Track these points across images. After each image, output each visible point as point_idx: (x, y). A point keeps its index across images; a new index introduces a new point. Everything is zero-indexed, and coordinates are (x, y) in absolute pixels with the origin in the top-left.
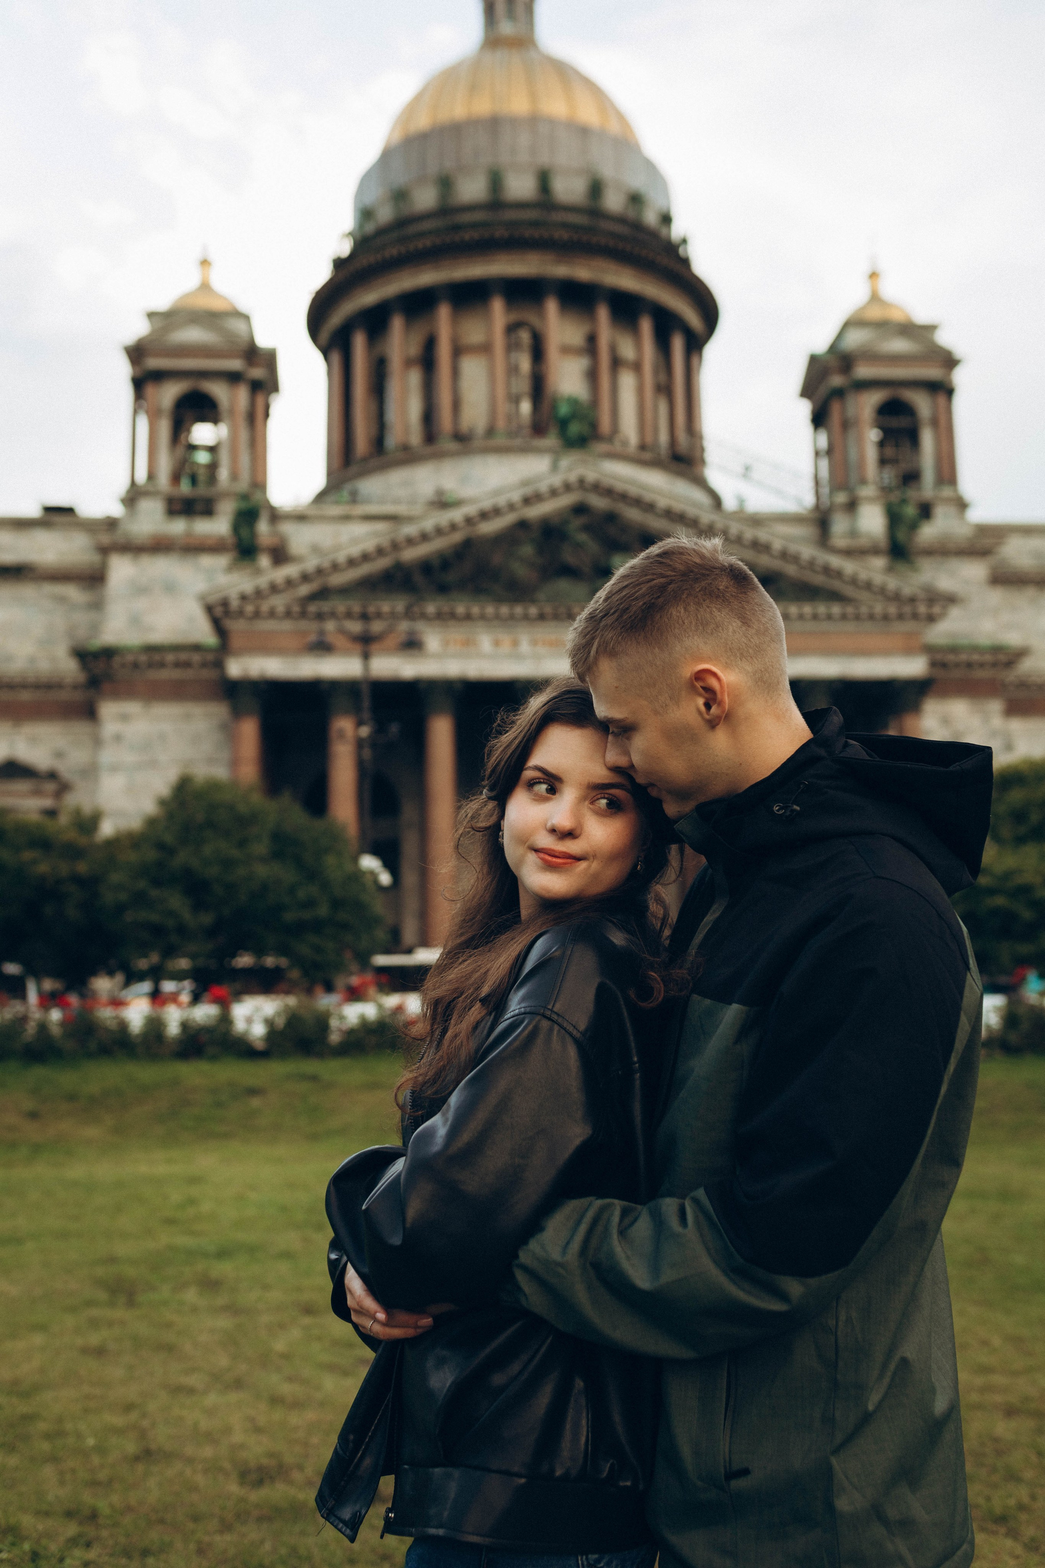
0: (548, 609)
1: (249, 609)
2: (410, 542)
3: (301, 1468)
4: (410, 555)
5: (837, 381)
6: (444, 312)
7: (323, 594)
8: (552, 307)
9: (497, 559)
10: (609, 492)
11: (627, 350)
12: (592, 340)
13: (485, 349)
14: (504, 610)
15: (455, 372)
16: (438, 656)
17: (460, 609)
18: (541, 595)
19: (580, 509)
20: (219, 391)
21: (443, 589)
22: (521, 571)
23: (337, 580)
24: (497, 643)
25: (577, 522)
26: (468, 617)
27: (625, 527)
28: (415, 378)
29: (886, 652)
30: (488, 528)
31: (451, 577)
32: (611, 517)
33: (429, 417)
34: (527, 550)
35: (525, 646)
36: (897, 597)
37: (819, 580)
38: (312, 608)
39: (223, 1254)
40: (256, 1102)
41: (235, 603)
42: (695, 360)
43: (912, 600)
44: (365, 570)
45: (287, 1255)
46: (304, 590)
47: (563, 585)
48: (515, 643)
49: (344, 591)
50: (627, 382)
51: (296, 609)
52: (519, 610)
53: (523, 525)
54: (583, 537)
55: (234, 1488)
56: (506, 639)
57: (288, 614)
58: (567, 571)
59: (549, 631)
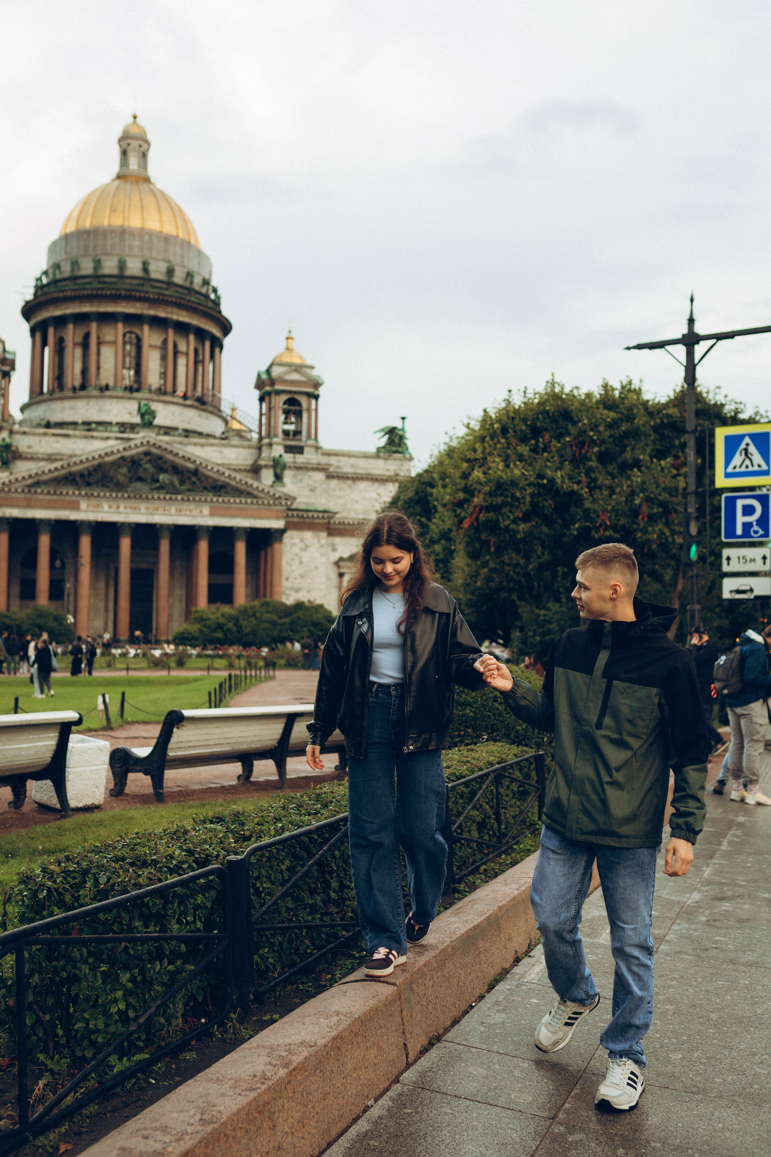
0: (132, 496)
1: (6, 489)
2: (75, 464)
4: (74, 469)
6: (94, 325)
7: (38, 484)
8: (146, 328)
9: (112, 473)
10: (160, 448)
11: (182, 347)
12: (165, 342)
13: (114, 343)
14: (114, 495)
15: (98, 353)
16: (85, 511)
17: (96, 493)
18: (129, 490)
19: (147, 454)
21: (88, 484)
22: (121, 479)
23: (44, 478)
24: (110, 507)
25: (146, 459)
26: (99, 496)
27: (166, 462)
28: (78, 352)
29: (268, 518)
30: (108, 459)
31: (92, 480)
32: (160, 458)
33: (84, 372)
34: (125, 470)
36: (274, 497)
37: (243, 487)
38: (33, 490)
43: (280, 498)
44: (56, 474)
46: (29, 482)
47: (139, 485)
48: (118, 507)
49: (46, 483)
50: (182, 361)
51: (26, 490)
52: (120, 495)
53: (123, 458)
54: (147, 466)
56: (114, 505)
57: (23, 492)
58: (141, 479)
59: (132, 503)
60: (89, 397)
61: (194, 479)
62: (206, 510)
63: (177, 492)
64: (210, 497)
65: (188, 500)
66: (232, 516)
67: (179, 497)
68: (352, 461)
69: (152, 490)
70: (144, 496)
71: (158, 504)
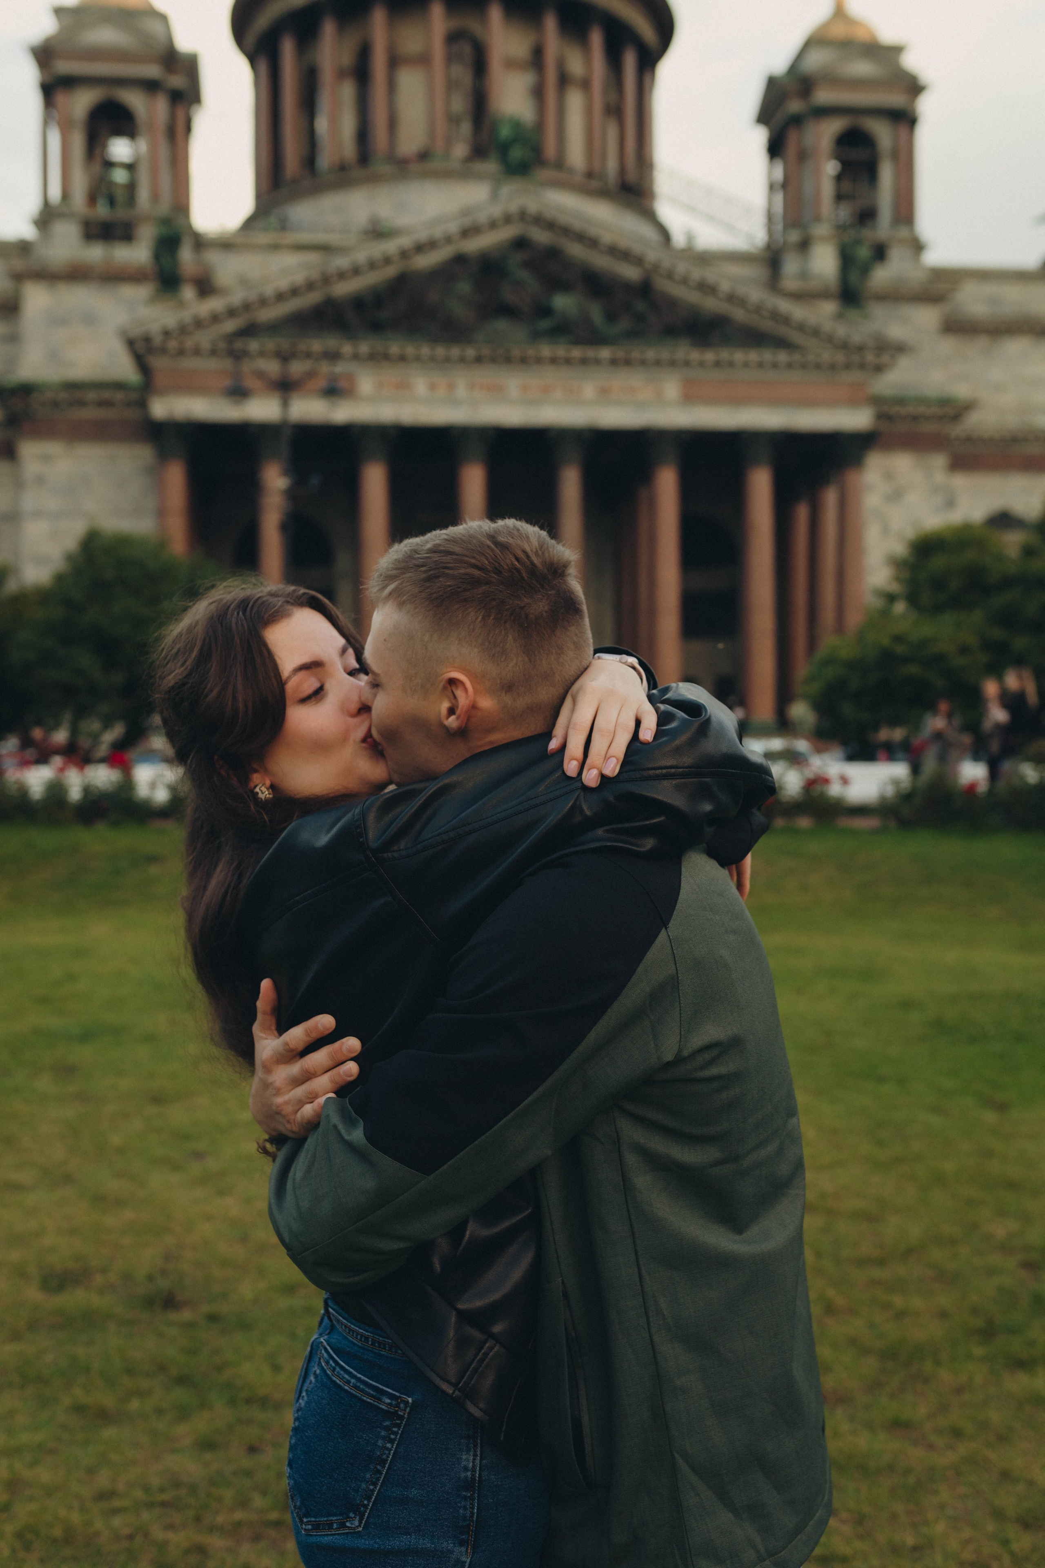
0: (486, 352)
1: (173, 345)
2: (342, 275)
3: (104, 1271)
5: (795, 106)
6: (379, 17)
7: (250, 330)
8: (495, 13)
9: (433, 296)
10: (550, 225)
11: (576, 65)
12: (538, 52)
13: (423, 60)
14: (440, 351)
15: (392, 86)
16: (371, 399)
17: (395, 349)
18: (479, 336)
19: (521, 243)
20: (135, 100)
21: (377, 327)
22: (459, 310)
23: (266, 315)
24: (432, 387)
25: (518, 257)
26: (402, 358)
27: (567, 263)
28: (348, 91)
29: (831, 403)
30: (425, 262)
31: (385, 314)
32: (553, 253)
33: (363, 135)
34: (464, 287)
35: (461, 391)
36: (844, 346)
37: (767, 325)
38: (239, 348)
39: (86, 1036)
40: (154, 870)
41: (158, 340)
42: (647, 79)
43: (860, 349)
44: (295, 304)
45: (150, 1038)
46: (230, 326)
47: (501, 325)
48: (451, 387)
49: (274, 328)
50: (575, 101)
51: (222, 345)
52: (455, 351)
53: (460, 259)
54: (523, 274)
55: (34, 1294)
56: (442, 382)
57: (214, 352)
58: (507, 311)
59: (486, 375)
60: (375, 179)
61: (640, 306)
62: (672, 388)
63: (595, 339)
64: (684, 350)
65: (628, 362)
66: (738, 401)
67: (605, 353)
68: (989, 289)
69: (536, 336)
70: (516, 352)
71: (550, 375)
